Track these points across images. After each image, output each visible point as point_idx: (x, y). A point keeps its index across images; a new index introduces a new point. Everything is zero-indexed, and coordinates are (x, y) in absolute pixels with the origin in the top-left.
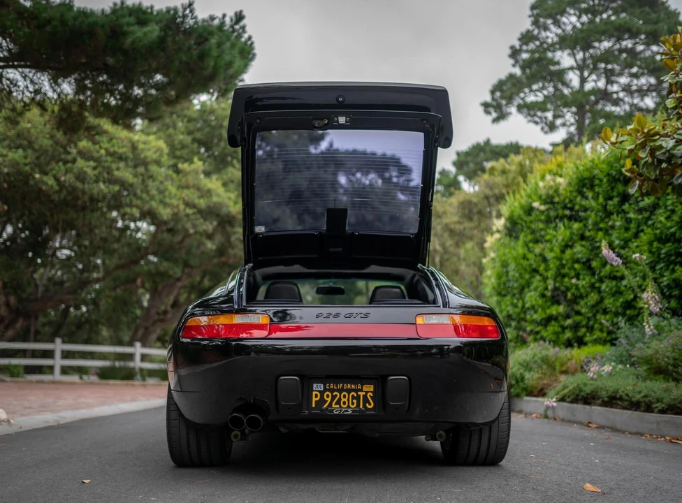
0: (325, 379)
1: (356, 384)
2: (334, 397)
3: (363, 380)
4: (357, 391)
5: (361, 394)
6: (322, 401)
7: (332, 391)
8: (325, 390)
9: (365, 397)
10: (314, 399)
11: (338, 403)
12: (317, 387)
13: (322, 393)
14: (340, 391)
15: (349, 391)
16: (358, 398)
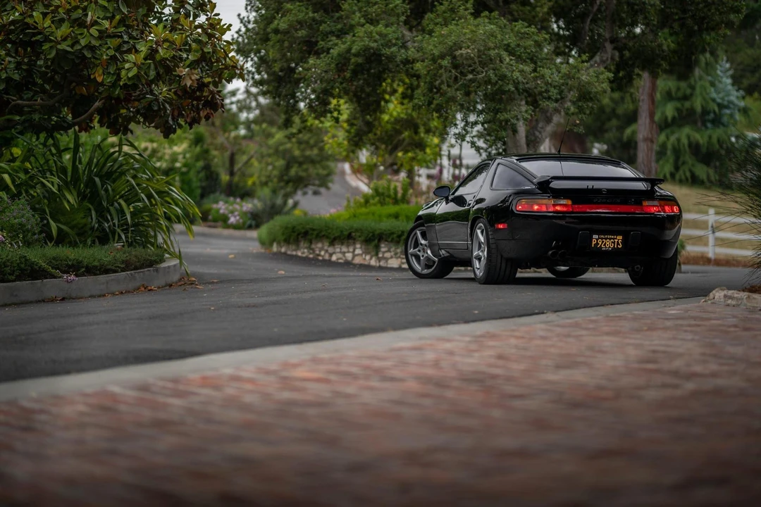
0: (599, 232)
1: (613, 235)
2: (603, 242)
3: (617, 233)
4: (614, 239)
5: (616, 240)
6: (597, 244)
7: (602, 239)
8: (599, 238)
9: (618, 242)
10: (593, 243)
11: (605, 245)
12: (595, 236)
13: (597, 240)
14: (606, 239)
15: (610, 239)
16: (614, 243)
